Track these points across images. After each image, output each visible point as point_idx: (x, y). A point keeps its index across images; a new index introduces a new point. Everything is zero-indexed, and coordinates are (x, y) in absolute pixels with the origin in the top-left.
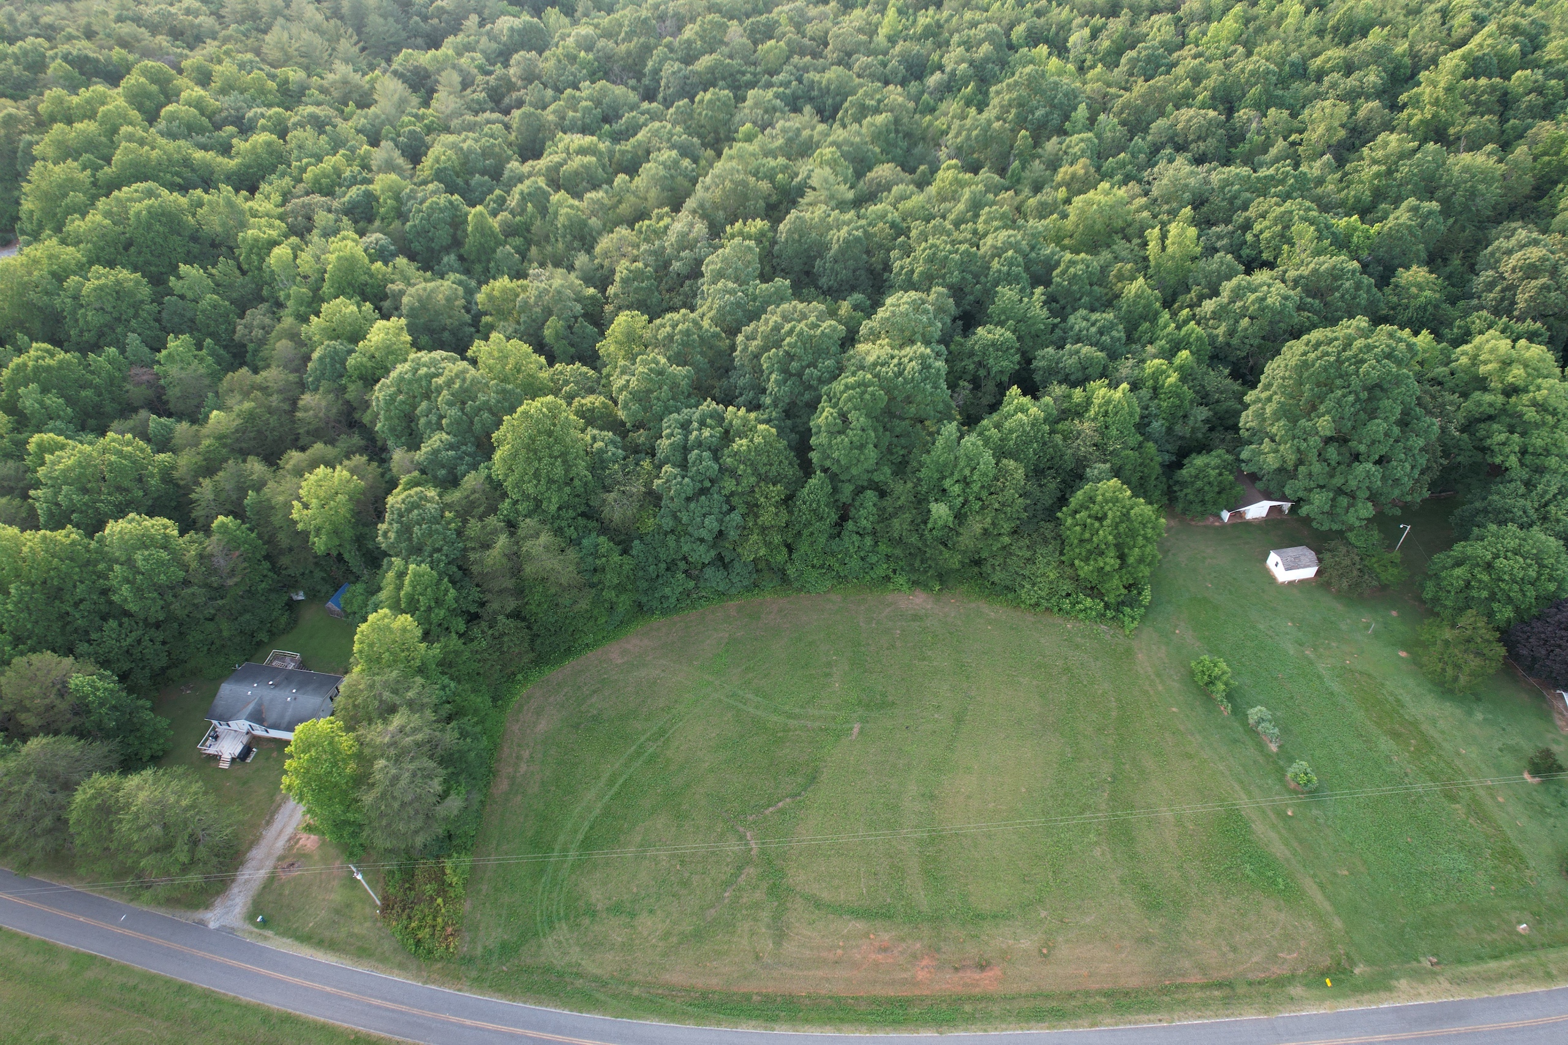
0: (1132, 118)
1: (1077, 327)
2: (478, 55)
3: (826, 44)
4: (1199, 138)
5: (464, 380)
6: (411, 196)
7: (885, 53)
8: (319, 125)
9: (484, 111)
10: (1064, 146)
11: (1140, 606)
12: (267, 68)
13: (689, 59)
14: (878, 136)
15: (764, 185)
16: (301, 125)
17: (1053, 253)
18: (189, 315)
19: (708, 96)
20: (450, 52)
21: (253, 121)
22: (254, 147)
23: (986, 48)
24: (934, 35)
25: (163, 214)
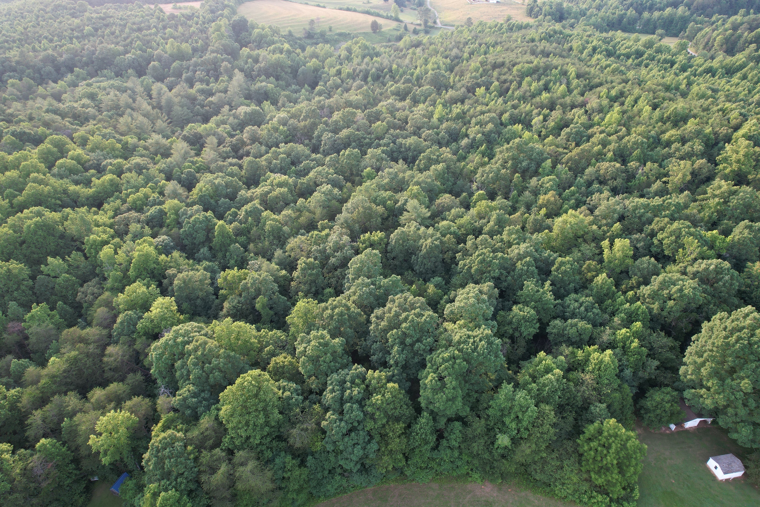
0: (573, 166)
1: (572, 307)
2: (228, 126)
3: (407, 123)
4: (612, 178)
5: (204, 349)
6: (185, 213)
7: (438, 128)
8: (139, 169)
9: (229, 158)
10: (540, 182)
11: (634, 500)
12: (117, 136)
13: (336, 131)
14: (439, 176)
15: (380, 209)
16: (130, 170)
17: (550, 256)
18: (50, 286)
19: (347, 152)
20: (214, 126)
21: (105, 166)
22: (103, 182)
23: (490, 126)
24: (462, 118)
25: (44, 226)
